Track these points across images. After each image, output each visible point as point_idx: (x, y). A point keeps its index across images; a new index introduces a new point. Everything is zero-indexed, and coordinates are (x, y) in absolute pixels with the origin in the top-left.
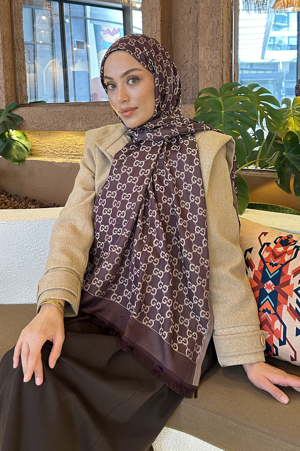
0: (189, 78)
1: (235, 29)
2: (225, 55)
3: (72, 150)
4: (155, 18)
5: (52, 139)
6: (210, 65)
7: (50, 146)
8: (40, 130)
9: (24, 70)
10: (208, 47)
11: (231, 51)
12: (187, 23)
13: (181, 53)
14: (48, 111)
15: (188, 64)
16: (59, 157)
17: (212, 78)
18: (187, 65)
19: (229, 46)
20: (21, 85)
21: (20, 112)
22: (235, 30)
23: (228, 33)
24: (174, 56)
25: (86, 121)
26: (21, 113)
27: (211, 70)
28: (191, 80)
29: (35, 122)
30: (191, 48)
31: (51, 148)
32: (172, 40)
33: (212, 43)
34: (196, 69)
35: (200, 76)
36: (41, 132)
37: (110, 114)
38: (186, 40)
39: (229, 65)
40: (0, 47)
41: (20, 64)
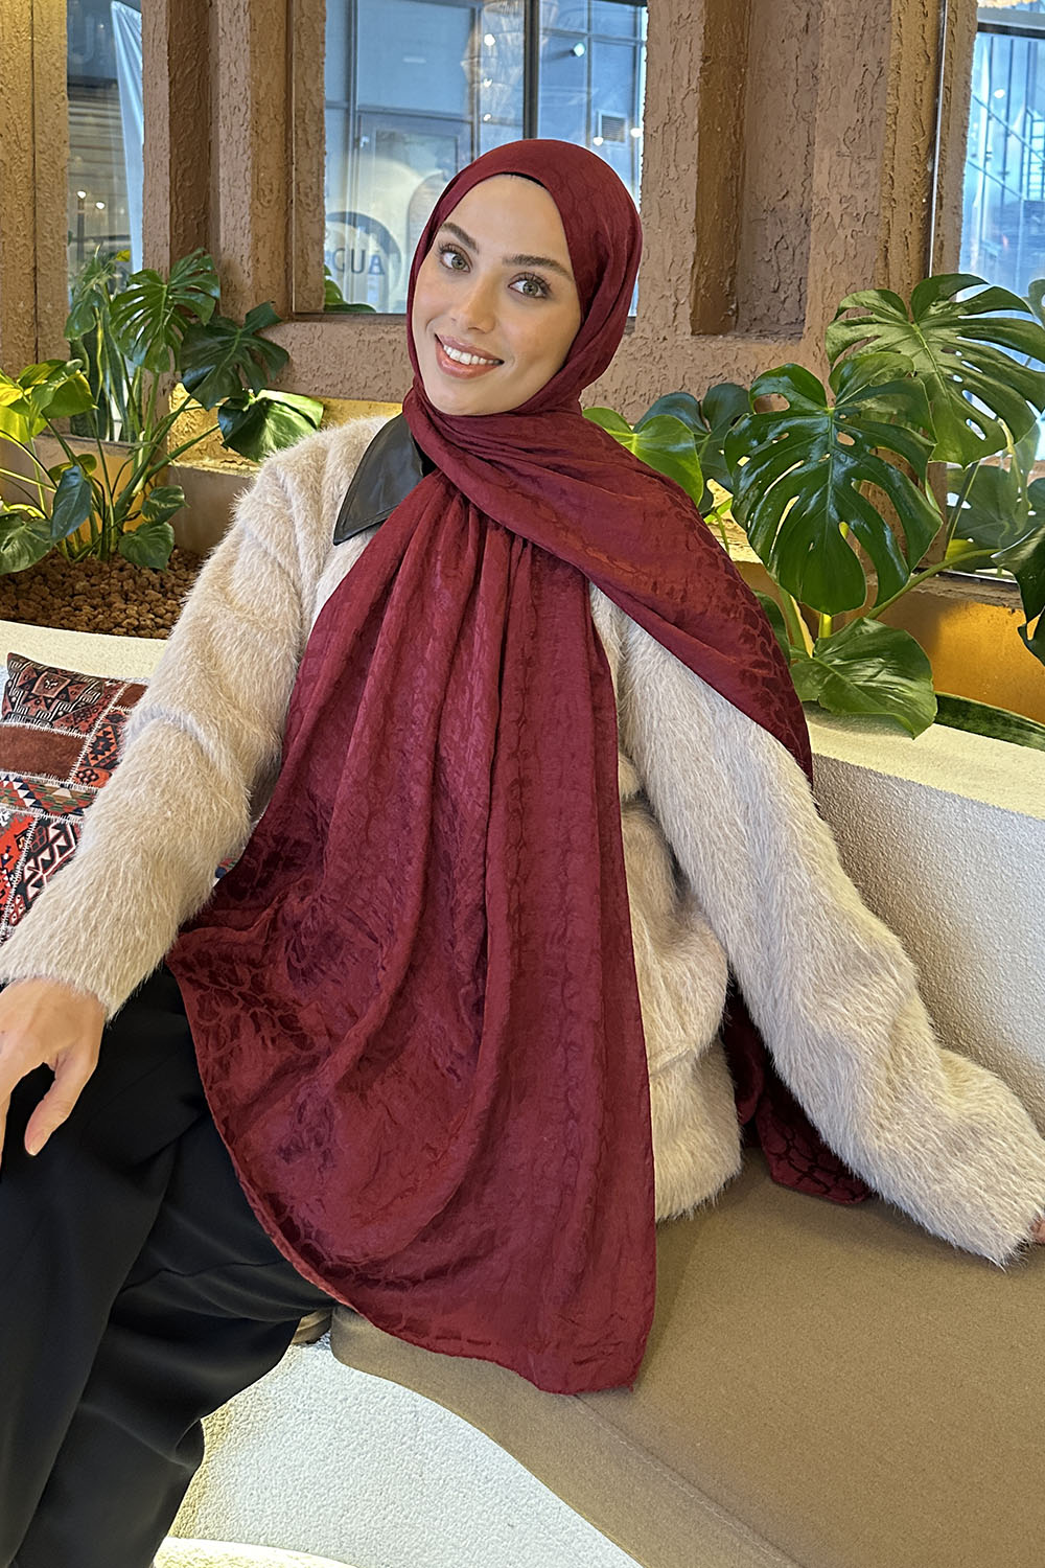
0: (791, 249)
1: (954, 89)
2: (906, 176)
4: (685, 49)
6: (849, 210)
9: (318, 205)
11: (929, 164)
12: (794, 66)
13: (771, 167)
17: (852, 253)
18: (785, 205)
19: (919, 146)
20: (303, 253)
21: (287, 336)
22: (954, 93)
23: (918, 101)
24: (747, 175)
26: (289, 340)
27: (850, 226)
28: (797, 257)
29: (324, 370)
30: (803, 148)
32: (744, 121)
33: (858, 136)
35: (812, 247)
36: (347, 403)
38: (789, 121)
39: (919, 212)
40: (248, 134)
41: (306, 188)
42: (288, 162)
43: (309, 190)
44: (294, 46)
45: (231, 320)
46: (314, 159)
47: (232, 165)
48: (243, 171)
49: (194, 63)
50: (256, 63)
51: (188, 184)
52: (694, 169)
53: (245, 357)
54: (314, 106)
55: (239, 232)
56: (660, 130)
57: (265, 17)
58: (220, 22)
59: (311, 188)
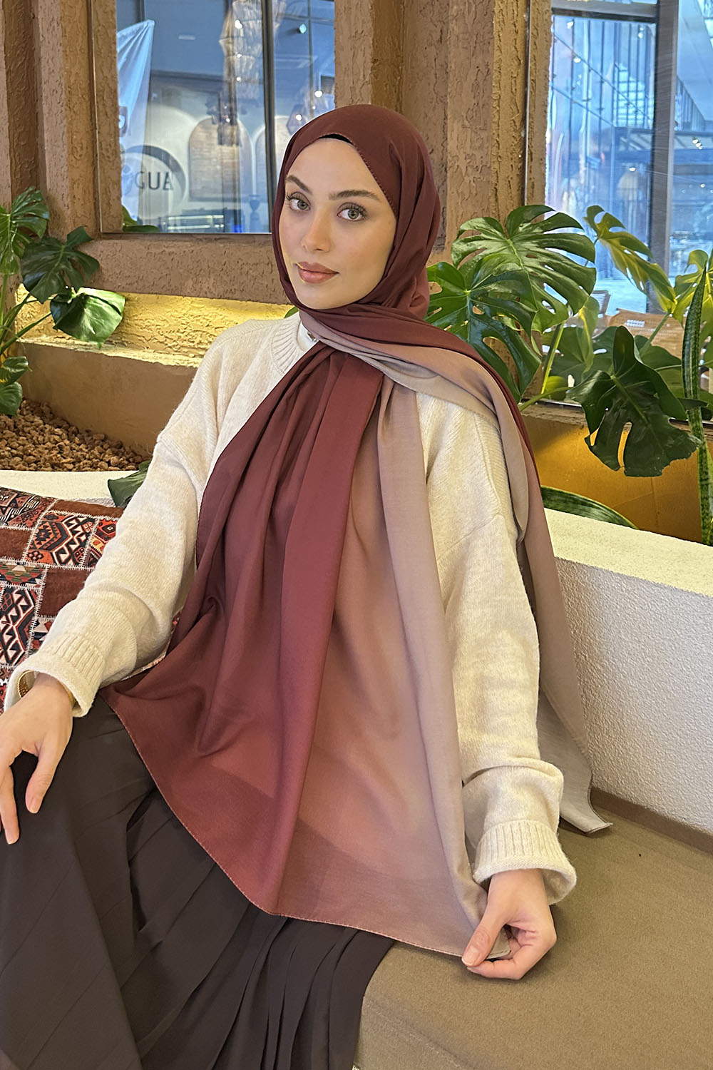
1: (537, 81)
2: (508, 139)
3: (201, 339)
4: (360, 54)
5: (163, 312)
6: (471, 164)
7: (158, 327)
8: (136, 293)
11: (522, 132)
12: (433, 65)
16: (176, 351)
17: (475, 192)
19: (516, 121)
20: (107, 191)
21: (99, 250)
22: (537, 84)
23: (514, 91)
25: (222, 277)
26: (99, 253)
27: (472, 174)
29: (124, 274)
30: (441, 120)
31: (160, 332)
32: (403, 102)
33: (475, 114)
35: (448, 188)
37: (268, 264)
38: (431, 102)
39: (517, 164)
40: (63, 109)
41: (107, 145)
42: (93, 128)
43: (108, 147)
44: (94, 48)
45: (56, 239)
46: (112, 125)
47: (53, 131)
48: (61, 134)
49: (23, 59)
50: (67, 59)
51: (22, 143)
53: (68, 266)
54: (109, 87)
55: (59, 176)
57: (72, 27)
58: (41, 31)
59: (110, 145)
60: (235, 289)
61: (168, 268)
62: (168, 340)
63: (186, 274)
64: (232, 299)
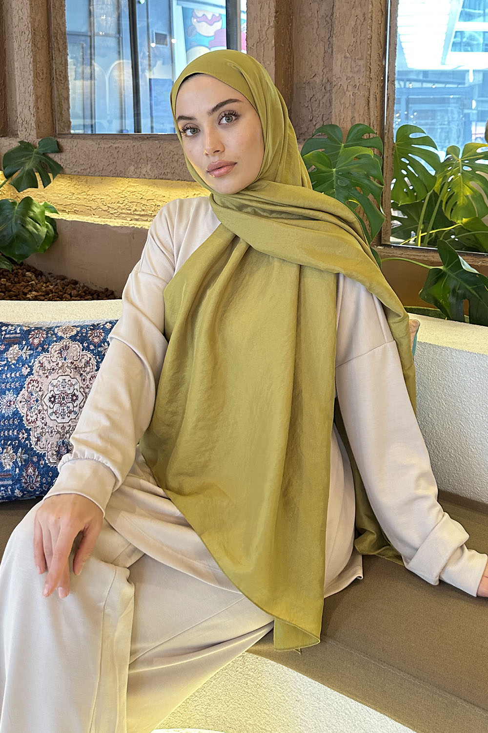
0: (318, 100)
1: (392, 27)
2: (375, 67)
3: (136, 208)
4: (266, 7)
5: (106, 189)
6: (351, 83)
7: (102, 200)
8: (89, 175)
9: (66, 80)
10: (348, 55)
11: (384, 61)
12: (316, 15)
13: (307, 63)
14: (100, 146)
15: (317, 80)
16: (116, 217)
17: (353, 103)
18: (314, 81)
19: (380, 54)
20: (60, 104)
22: (392, 29)
23: (379, 33)
24: (295, 67)
25: (157, 164)
27: (352, 90)
28: (321, 105)
29: (79, 162)
30: (322, 55)
31: (104, 204)
32: (293, 41)
33: (354, 48)
34: (328, 88)
35: (333, 100)
36: (89, 178)
38: (315, 41)
39: (380, 84)
40: (30, 45)
41: (60, 72)
42: (50, 59)
43: (61, 73)
46: (63, 57)
47: (22, 61)
48: (28, 63)
50: (33, 10)
52: (273, 64)
54: (61, 31)
55: (27, 94)
56: (255, 45)
59: (62, 72)
60: (167, 172)
61: (115, 158)
62: (110, 208)
63: (129, 162)
64: (165, 179)
